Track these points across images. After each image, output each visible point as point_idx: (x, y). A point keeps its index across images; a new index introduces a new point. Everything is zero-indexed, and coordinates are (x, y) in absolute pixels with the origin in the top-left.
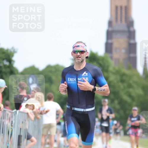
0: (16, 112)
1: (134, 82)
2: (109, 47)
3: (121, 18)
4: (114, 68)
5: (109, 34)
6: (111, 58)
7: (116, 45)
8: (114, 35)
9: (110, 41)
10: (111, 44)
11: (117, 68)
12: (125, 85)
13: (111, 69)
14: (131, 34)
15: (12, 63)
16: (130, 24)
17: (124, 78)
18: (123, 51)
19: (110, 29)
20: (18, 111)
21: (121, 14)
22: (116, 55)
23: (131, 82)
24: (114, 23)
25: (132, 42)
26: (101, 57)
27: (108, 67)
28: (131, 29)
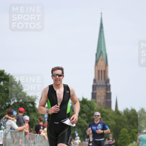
0: (37, 135)
1: (110, 117)
2: (94, 95)
3: (102, 77)
4: (97, 108)
5: (94, 87)
6: (96, 102)
7: (98, 94)
8: (97, 88)
9: (95, 92)
10: (96, 93)
11: (99, 108)
12: (104, 118)
13: (95, 108)
14: (108, 87)
15: (35, 105)
16: (107, 81)
17: (104, 114)
18: (103, 98)
19: (95, 84)
20: (38, 135)
21: (102, 74)
22: (98, 100)
23: (108, 117)
24: (97, 81)
25: (108, 92)
26: (89, 101)
27: (94, 107)
28: (108, 84)
